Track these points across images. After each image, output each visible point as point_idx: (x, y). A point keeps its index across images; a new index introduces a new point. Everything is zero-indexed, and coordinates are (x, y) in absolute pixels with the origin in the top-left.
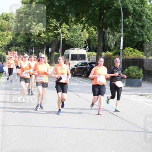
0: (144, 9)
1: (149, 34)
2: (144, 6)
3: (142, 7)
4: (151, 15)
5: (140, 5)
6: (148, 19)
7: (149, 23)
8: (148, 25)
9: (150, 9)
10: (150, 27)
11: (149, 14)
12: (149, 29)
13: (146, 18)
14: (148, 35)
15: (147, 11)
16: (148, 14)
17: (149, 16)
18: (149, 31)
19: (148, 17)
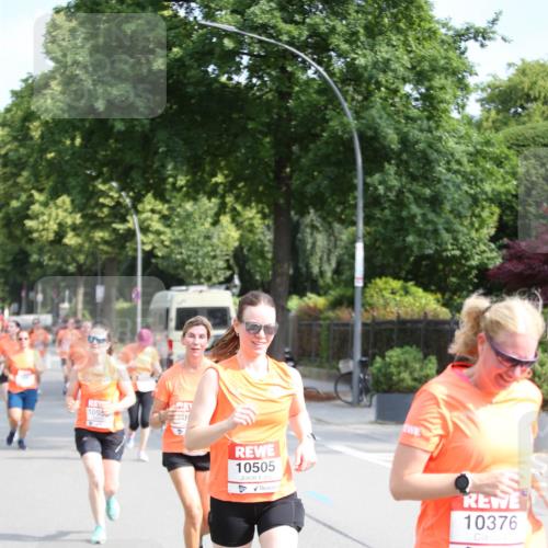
0: (440, 139)
1: (461, 228)
2: (437, 127)
3: (431, 132)
4: (465, 160)
5: (425, 122)
6: (456, 172)
7: (458, 187)
8: (456, 196)
9: (461, 137)
10: (461, 203)
11: (457, 156)
12: (460, 208)
13: (449, 170)
14: (458, 232)
15: (451, 143)
16: (452, 155)
17: (459, 163)
18: (459, 216)
19: (455, 167)
